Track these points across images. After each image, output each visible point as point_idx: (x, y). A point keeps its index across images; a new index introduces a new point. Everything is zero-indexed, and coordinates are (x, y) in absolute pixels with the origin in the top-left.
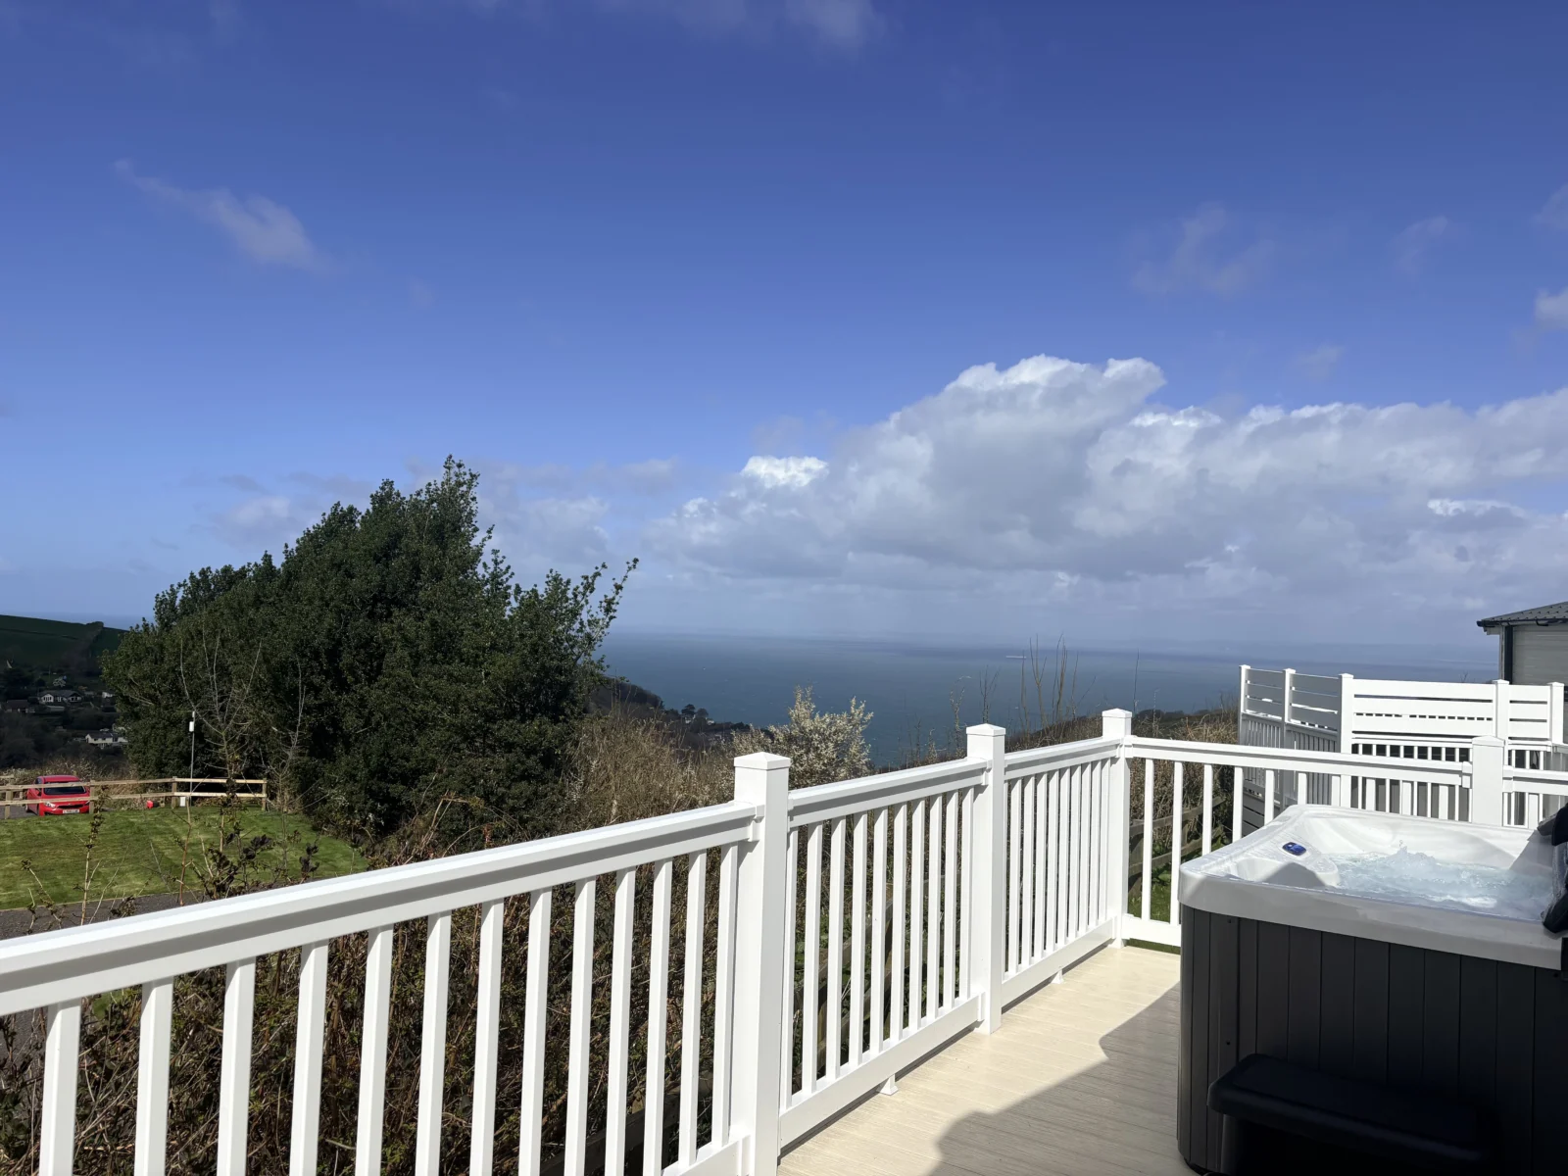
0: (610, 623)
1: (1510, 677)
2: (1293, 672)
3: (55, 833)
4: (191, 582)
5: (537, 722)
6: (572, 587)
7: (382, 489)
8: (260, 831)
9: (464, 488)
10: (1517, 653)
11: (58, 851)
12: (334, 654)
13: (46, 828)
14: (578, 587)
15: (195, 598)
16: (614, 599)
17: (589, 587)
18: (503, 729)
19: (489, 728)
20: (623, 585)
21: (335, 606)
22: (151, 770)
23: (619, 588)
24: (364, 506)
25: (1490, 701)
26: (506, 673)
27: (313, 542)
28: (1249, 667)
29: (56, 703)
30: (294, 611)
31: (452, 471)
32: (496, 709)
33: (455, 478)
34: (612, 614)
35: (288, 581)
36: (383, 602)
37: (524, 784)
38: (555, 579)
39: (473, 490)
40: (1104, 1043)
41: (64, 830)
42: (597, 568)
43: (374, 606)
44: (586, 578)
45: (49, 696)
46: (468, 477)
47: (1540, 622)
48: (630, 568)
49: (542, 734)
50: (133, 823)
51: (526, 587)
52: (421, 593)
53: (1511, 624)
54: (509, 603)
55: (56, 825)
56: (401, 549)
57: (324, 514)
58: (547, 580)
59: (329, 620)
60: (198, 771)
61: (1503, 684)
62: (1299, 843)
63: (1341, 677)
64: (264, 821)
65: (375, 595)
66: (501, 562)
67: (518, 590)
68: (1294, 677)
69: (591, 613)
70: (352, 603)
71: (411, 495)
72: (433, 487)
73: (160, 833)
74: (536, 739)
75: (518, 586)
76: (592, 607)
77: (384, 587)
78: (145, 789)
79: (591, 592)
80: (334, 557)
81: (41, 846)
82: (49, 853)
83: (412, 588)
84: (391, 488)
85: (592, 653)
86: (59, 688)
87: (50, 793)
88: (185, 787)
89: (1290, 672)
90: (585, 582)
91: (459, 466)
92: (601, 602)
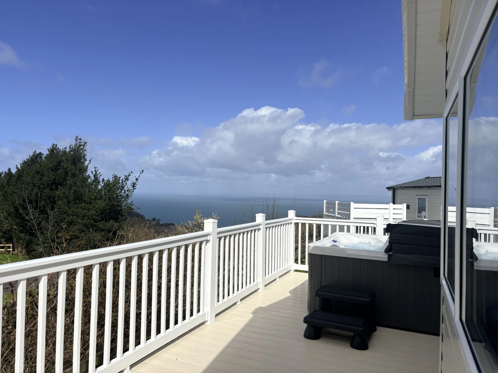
0: (134, 191)
1: (394, 203)
2: (338, 202)
5: (111, 222)
6: (121, 179)
7: (53, 147)
9: (82, 147)
10: (396, 196)
14: (123, 179)
16: (135, 183)
17: (127, 179)
18: (101, 225)
19: (95, 225)
20: (139, 178)
21: (38, 186)
23: (137, 179)
24: (45, 153)
25: (388, 209)
26: (100, 207)
27: (27, 164)
28: (326, 201)
31: (78, 141)
32: (97, 218)
33: (79, 143)
34: (135, 188)
35: (19, 177)
36: (55, 184)
38: (115, 176)
39: (85, 147)
40: (290, 292)
42: (129, 173)
43: (52, 185)
44: (126, 176)
46: (83, 143)
47: (401, 188)
48: (141, 173)
49: (112, 226)
51: (106, 179)
52: (68, 181)
53: (394, 188)
54: (100, 184)
56: (61, 167)
57: (30, 155)
58: (113, 177)
59: (36, 190)
61: (391, 204)
62: (336, 240)
63: (350, 203)
65: (52, 182)
66: (97, 171)
67: (103, 180)
68: (338, 203)
69: (128, 187)
70: (44, 185)
71: (63, 149)
72: (71, 146)
75: (103, 179)
76: (128, 185)
77: (55, 179)
79: (128, 181)
80: (36, 169)
83: (65, 179)
84: (56, 147)
85: (128, 200)
89: (337, 202)
90: (125, 177)
91: (80, 139)
92: (131, 184)
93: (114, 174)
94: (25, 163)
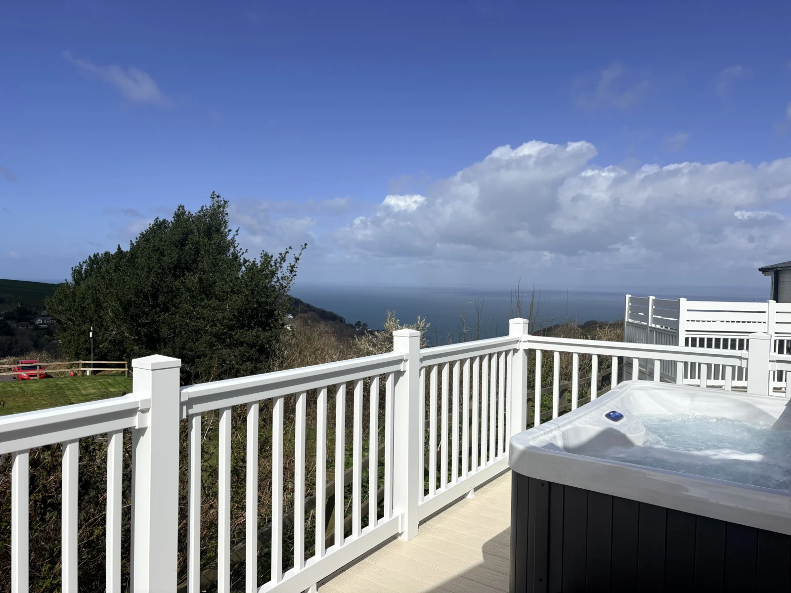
0: (294, 278)
1: (776, 299)
2: (654, 298)
3: (17, 390)
4: (90, 261)
5: (255, 330)
6: (274, 259)
7: (179, 210)
8: (123, 388)
9: (221, 209)
10: (781, 286)
11: (17, 399)
12: (155, 297)
13: (13, 387)
14: (277, 259)
15: (92, 269)
16: (295, 265)
17: (283, 259)
18: (237, 334)
19: (230, 334)
20: (299, 258)
21: (155, 271)
22: (73, 357)
23: (297, 259)
24: (170, 219)
25: (764, 312)
26: (237, 305)
27: (145, 238)
28: (630, 296)
29: (43, 323)
30: (134, 274)
31: (215, 200)
32: (234, 324)
33: (216, 203)
34: (294, 274)
35: (132, 258)
36: (181, 268)
37: (249, 363)
38: (265, 255)
39: (226, 209)
41: (22, 388)
42: (287, 249)
43: (175, 270)
44: (281, 254)
45: (40, 320)
46: (223, 202)
48: (303, 249)
49: (258, 337)
50: (58, 384)
51: (250, 260)
52: (199, 264)
53: (778, 269)
55: (19, 386)
56: (189, 241)
57: (150, 224)
58: (261, 256)
59: (152, 278)
60: (96, 357)
61: (772, 302)
62: (619, 411)
63: (679, 300)
64: (125, 383)
65: (175, 265)
66: (237, 246)
67: (246, 261)
68: (654, 300)
69: (283, 273)
70: (163, 269)
71: (196, 213)
72: (204, 208)
73: (71, 389)
74: (255, 340)
75: (245, 259)
76: (283, 271)
77: (180, 261)
78: (71, 366)
79: (284, 262)
80: (154, 246)
81: (9, 397)
82: (12, 400)
83: (195, 261)
84: (183, 209)
86: (45, 316)
87: (24, 369)
88: (89, 366)
89: (652, 298)
90: (281, 256)
91: (218, 197)
92: (288, 267)
93: (263, 251)
94: (143, 235)
